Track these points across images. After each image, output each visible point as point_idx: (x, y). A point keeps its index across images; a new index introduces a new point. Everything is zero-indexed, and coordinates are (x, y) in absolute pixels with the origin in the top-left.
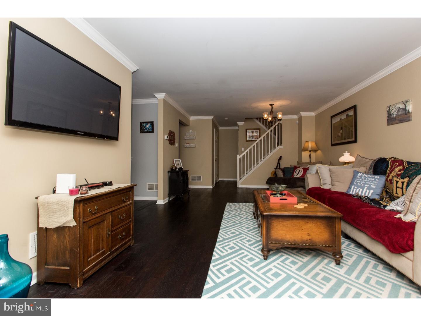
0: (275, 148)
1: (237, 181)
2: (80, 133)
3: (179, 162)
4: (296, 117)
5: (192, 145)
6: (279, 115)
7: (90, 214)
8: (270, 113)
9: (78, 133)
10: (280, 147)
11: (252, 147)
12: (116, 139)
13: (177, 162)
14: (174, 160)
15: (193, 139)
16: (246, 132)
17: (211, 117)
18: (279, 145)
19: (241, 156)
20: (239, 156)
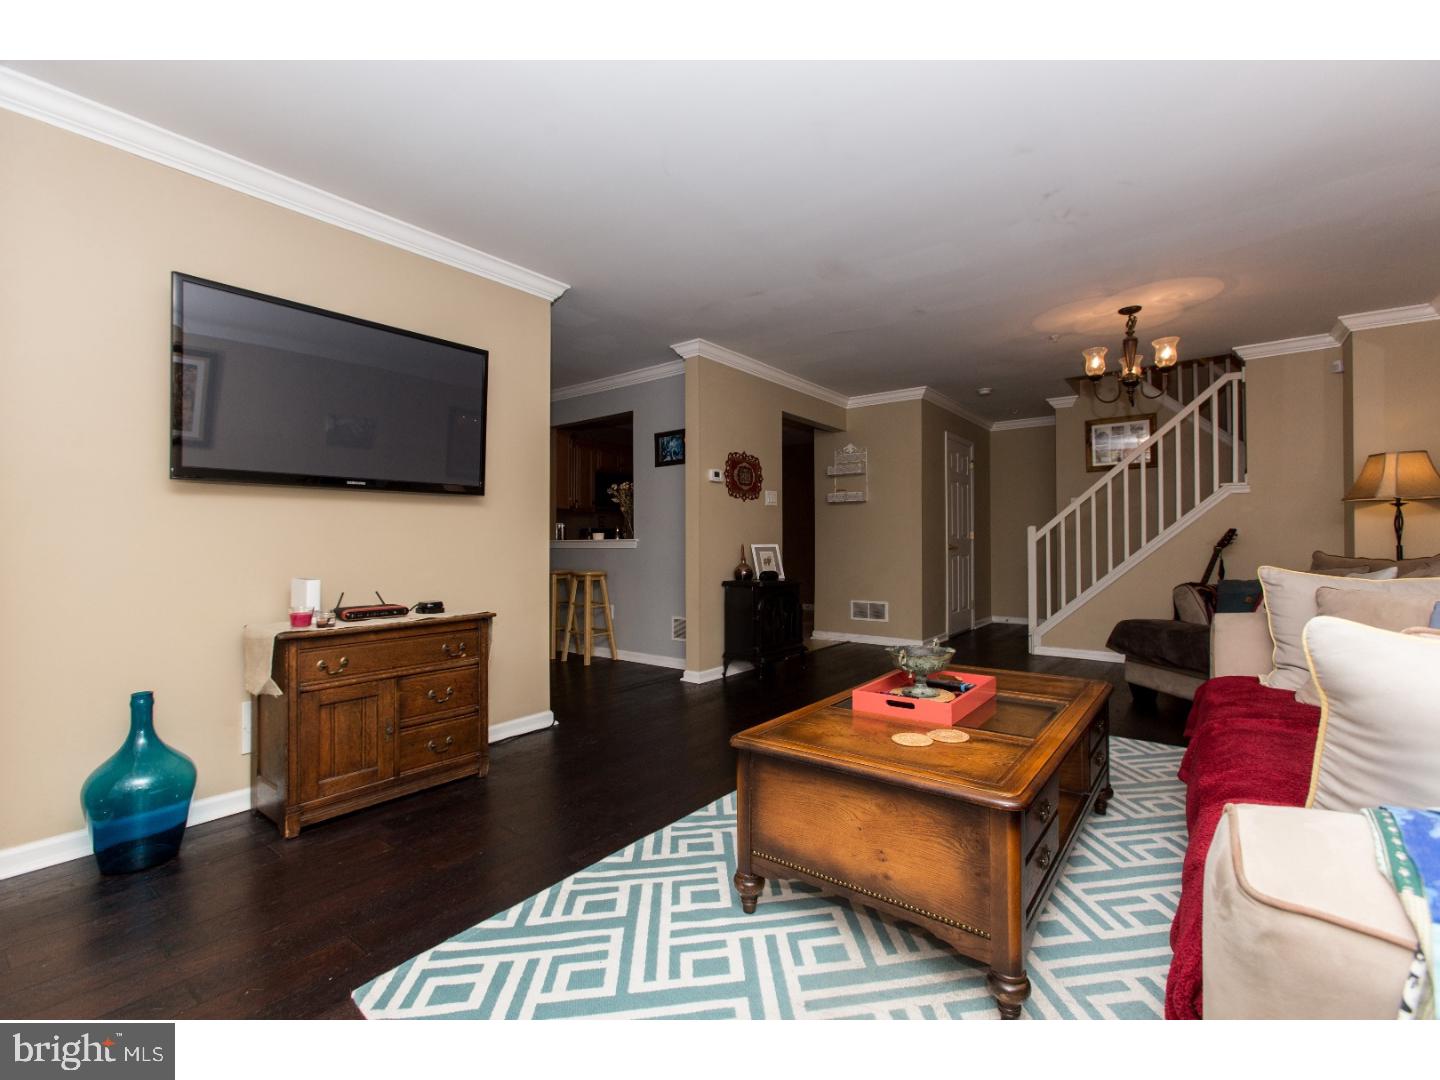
0: (1207, 491)
1: (1026, 628)
2: (353, 483)
3: (771, 554)
4: (1327, 341)
5: (853, 495)
6: (1161, 350)
7: (323, 673)
8: (1121, 346)
9: (349, 483)
10: (1236, 487)
11: (1091, 492)
12: (477, 490)
13: (764, 555)
14: (753, 546)
15: (856, 475)
16: (1088, 432)
17: (918, 393)
18: (1231, 480)
19: (1046, 530)
20: (1038, 530)
